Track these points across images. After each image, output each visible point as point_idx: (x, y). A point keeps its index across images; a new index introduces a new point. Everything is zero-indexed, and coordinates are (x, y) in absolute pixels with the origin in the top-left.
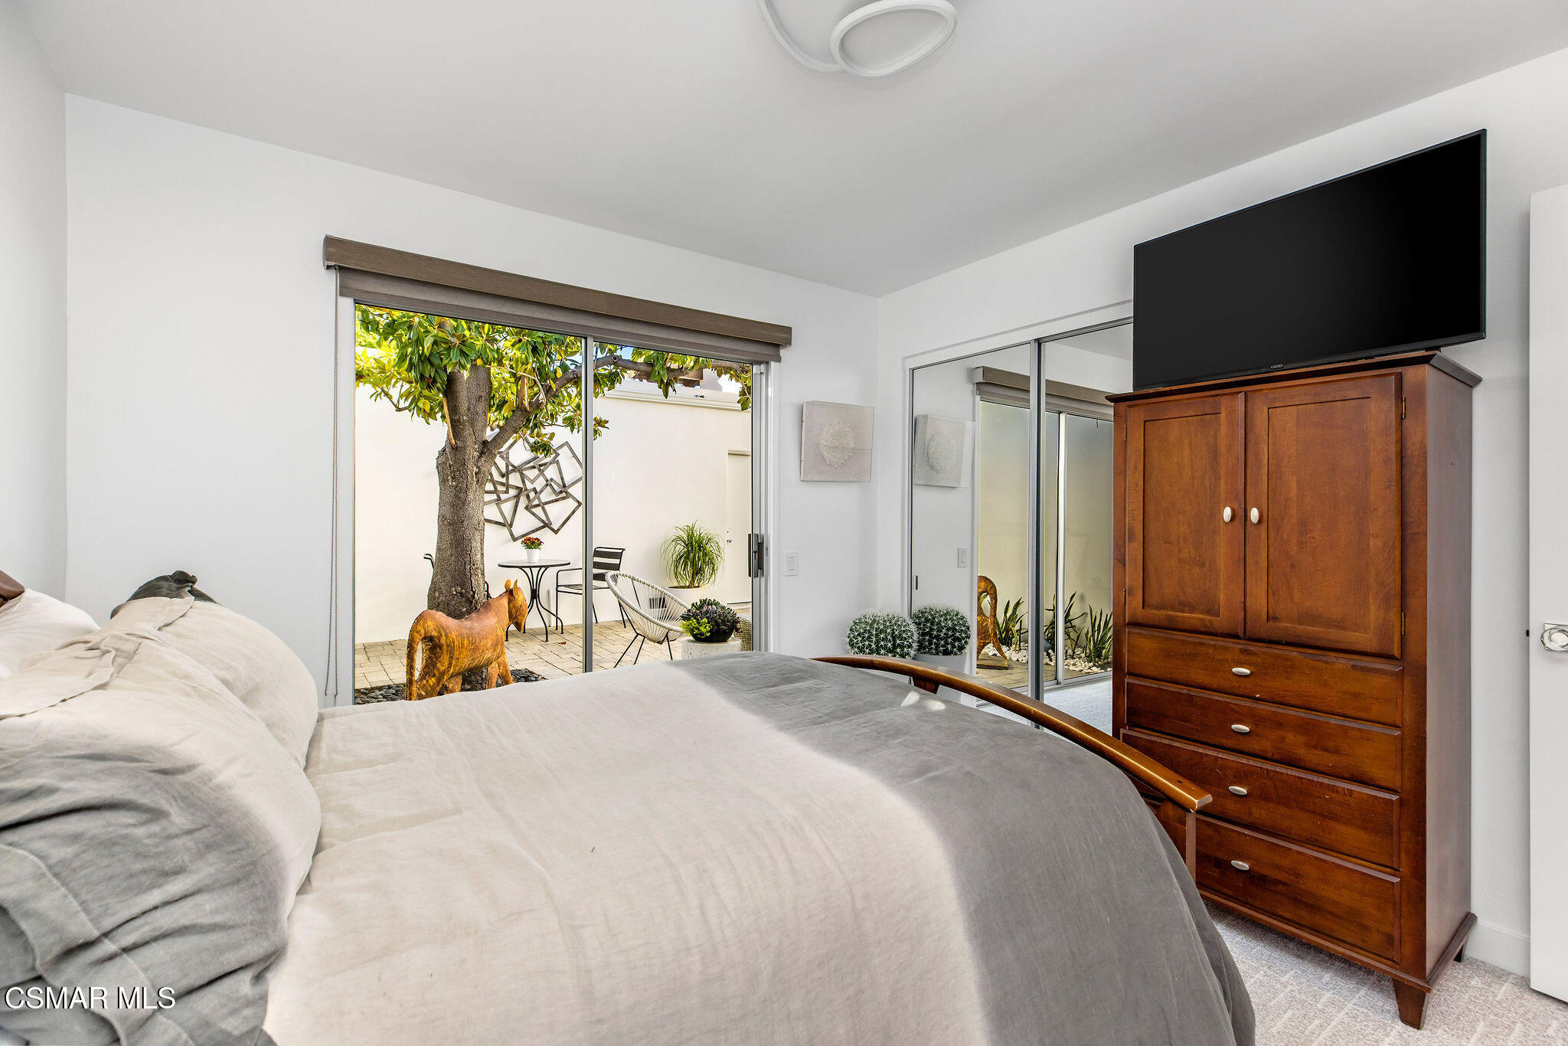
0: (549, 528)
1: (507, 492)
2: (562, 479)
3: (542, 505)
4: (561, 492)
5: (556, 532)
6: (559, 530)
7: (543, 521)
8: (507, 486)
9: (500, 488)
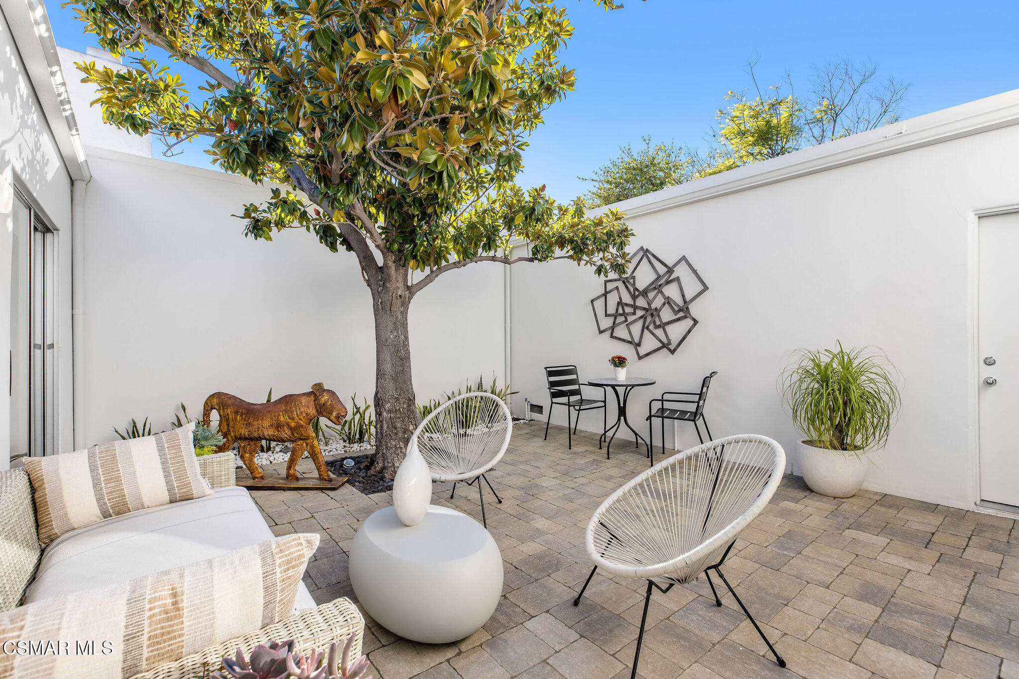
0: (667, 348)
1: (634, 314)
2: (683, 296)
3: (663, 326)
4: (680, 310)
5: (672, 352)
6: (675, 350)
7: (661, 341)
8: (635, 307)
9: (628, 310)
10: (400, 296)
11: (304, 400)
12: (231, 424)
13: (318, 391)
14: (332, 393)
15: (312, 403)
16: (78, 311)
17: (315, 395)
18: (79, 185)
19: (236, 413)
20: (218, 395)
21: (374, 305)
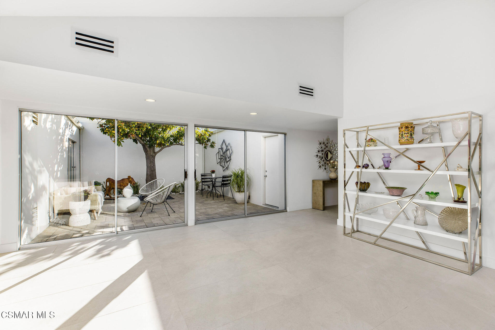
10: (152, 155)
11: (126, 180)
12: (111, 185)
13: (129, 177)
14: (132, 178)
15: (128, 180)
16: (81, 159)
17: (129, 179)
18: (81, 130)
19: (112, 182)
20: (109, 179)
21: (146, 157)
